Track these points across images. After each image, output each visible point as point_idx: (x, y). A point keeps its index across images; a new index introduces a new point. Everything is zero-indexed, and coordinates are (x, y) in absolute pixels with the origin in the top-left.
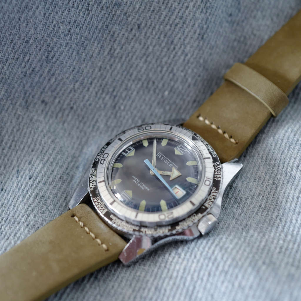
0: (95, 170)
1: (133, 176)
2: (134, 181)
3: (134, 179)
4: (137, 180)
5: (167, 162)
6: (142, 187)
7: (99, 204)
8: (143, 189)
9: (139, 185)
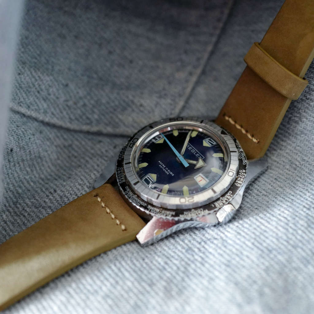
1: (159, 162)
5: (194, 152)
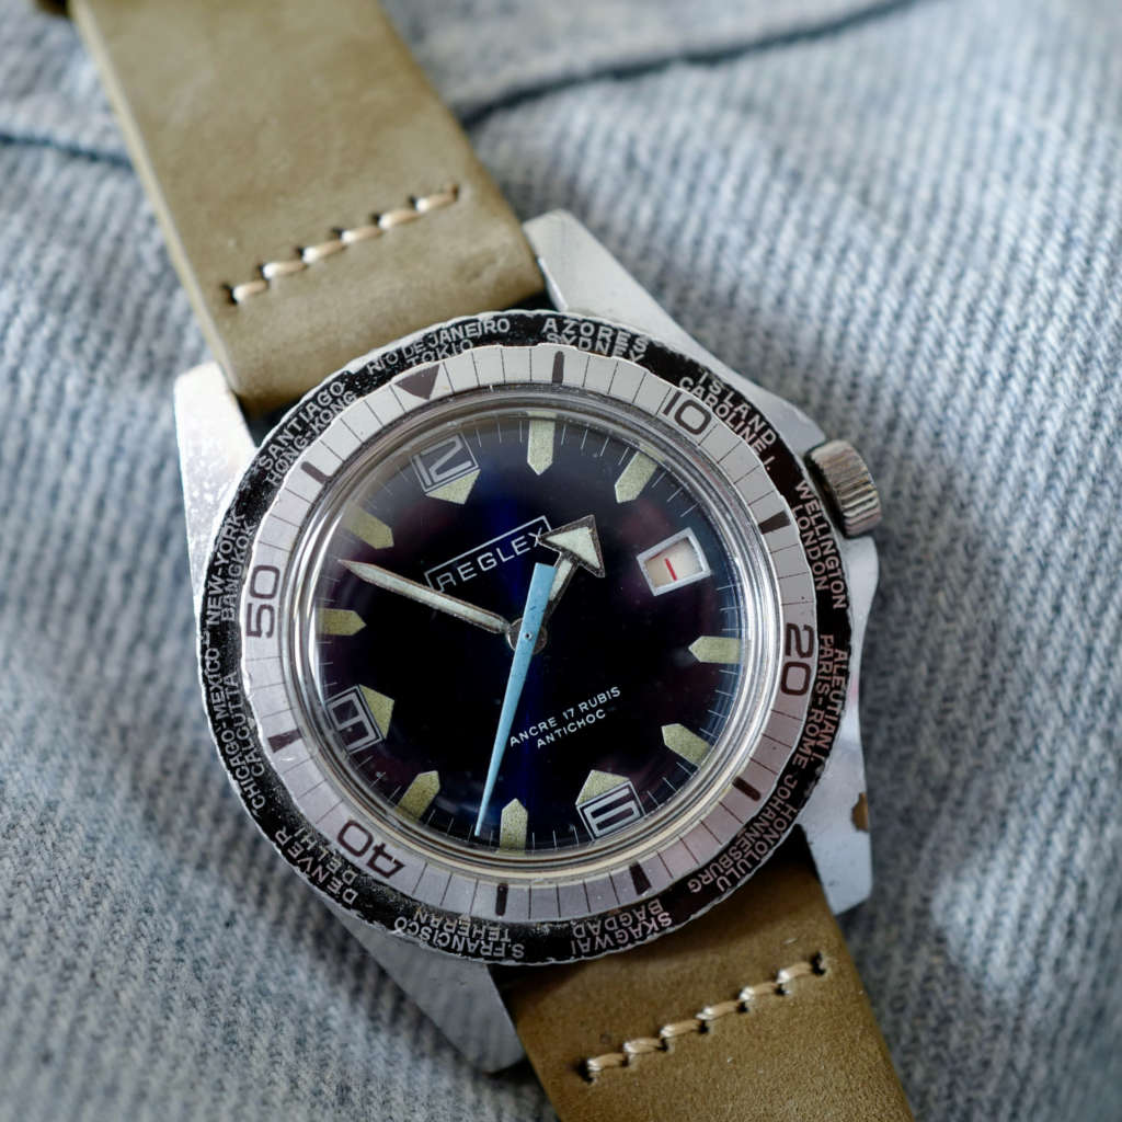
0: (409, 916)
2: (541, 743)
3: (533, 740)
4: (543, 726)
5: (496, 556)
6: (590, 719)
7: (612, 935)
8: (600, 715)
9: (570, 729)
